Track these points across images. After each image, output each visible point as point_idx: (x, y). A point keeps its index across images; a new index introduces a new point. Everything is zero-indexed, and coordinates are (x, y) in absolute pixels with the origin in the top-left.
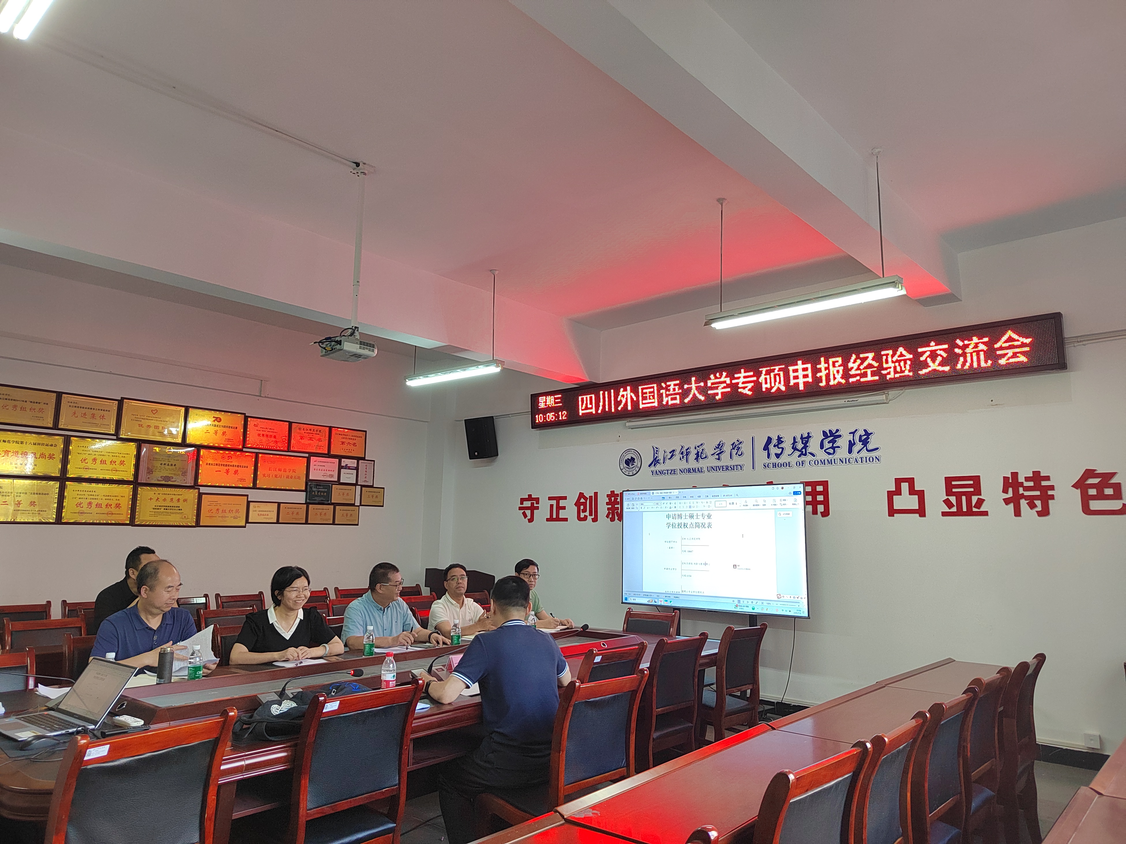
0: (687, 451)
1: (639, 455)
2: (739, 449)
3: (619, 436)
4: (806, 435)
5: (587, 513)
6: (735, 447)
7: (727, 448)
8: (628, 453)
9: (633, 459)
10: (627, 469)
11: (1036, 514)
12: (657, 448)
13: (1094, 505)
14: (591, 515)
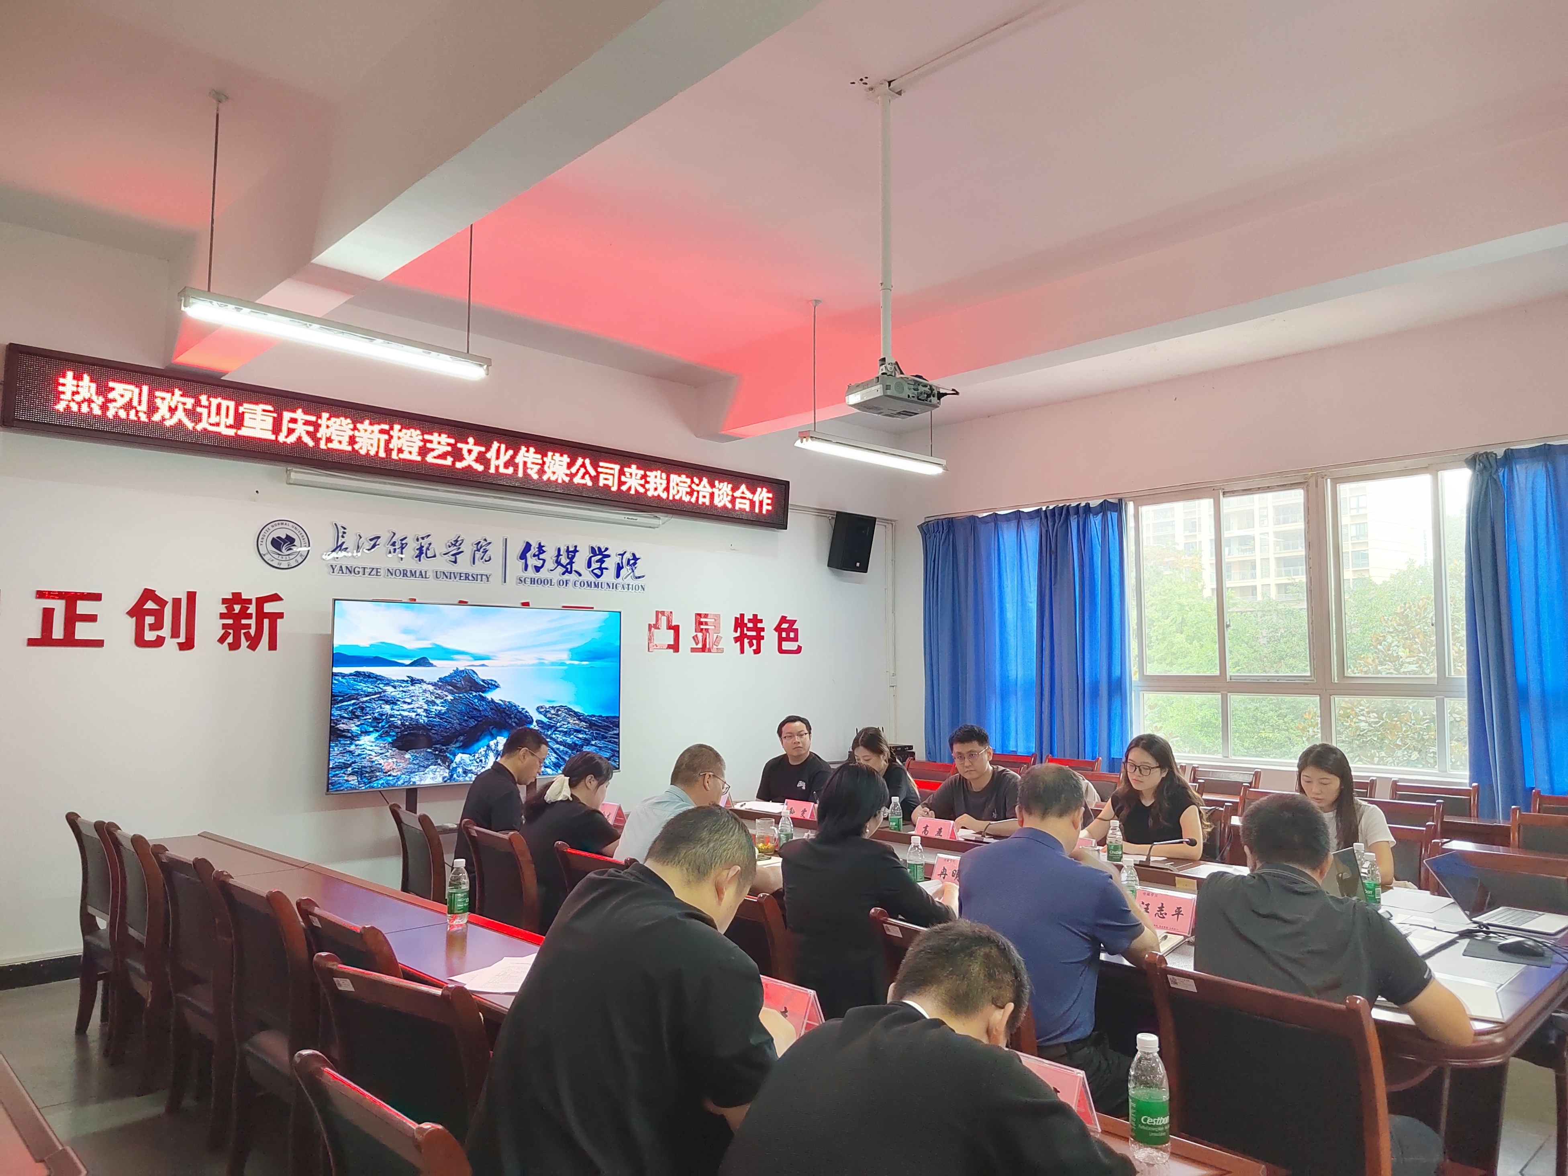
0: (403, 542)
1: (304, 534)
2: (485, 551)
3: (257, 492)
4: (571, 549)
5: (166, 632)
6: (481, 547)
7: (467, 548)
8: (278, 527)
9: (290, 540)
10: (276, 556)
11: (752, 652)
12: (345, 529)
13: (786, 646)
14: (175, 634)
